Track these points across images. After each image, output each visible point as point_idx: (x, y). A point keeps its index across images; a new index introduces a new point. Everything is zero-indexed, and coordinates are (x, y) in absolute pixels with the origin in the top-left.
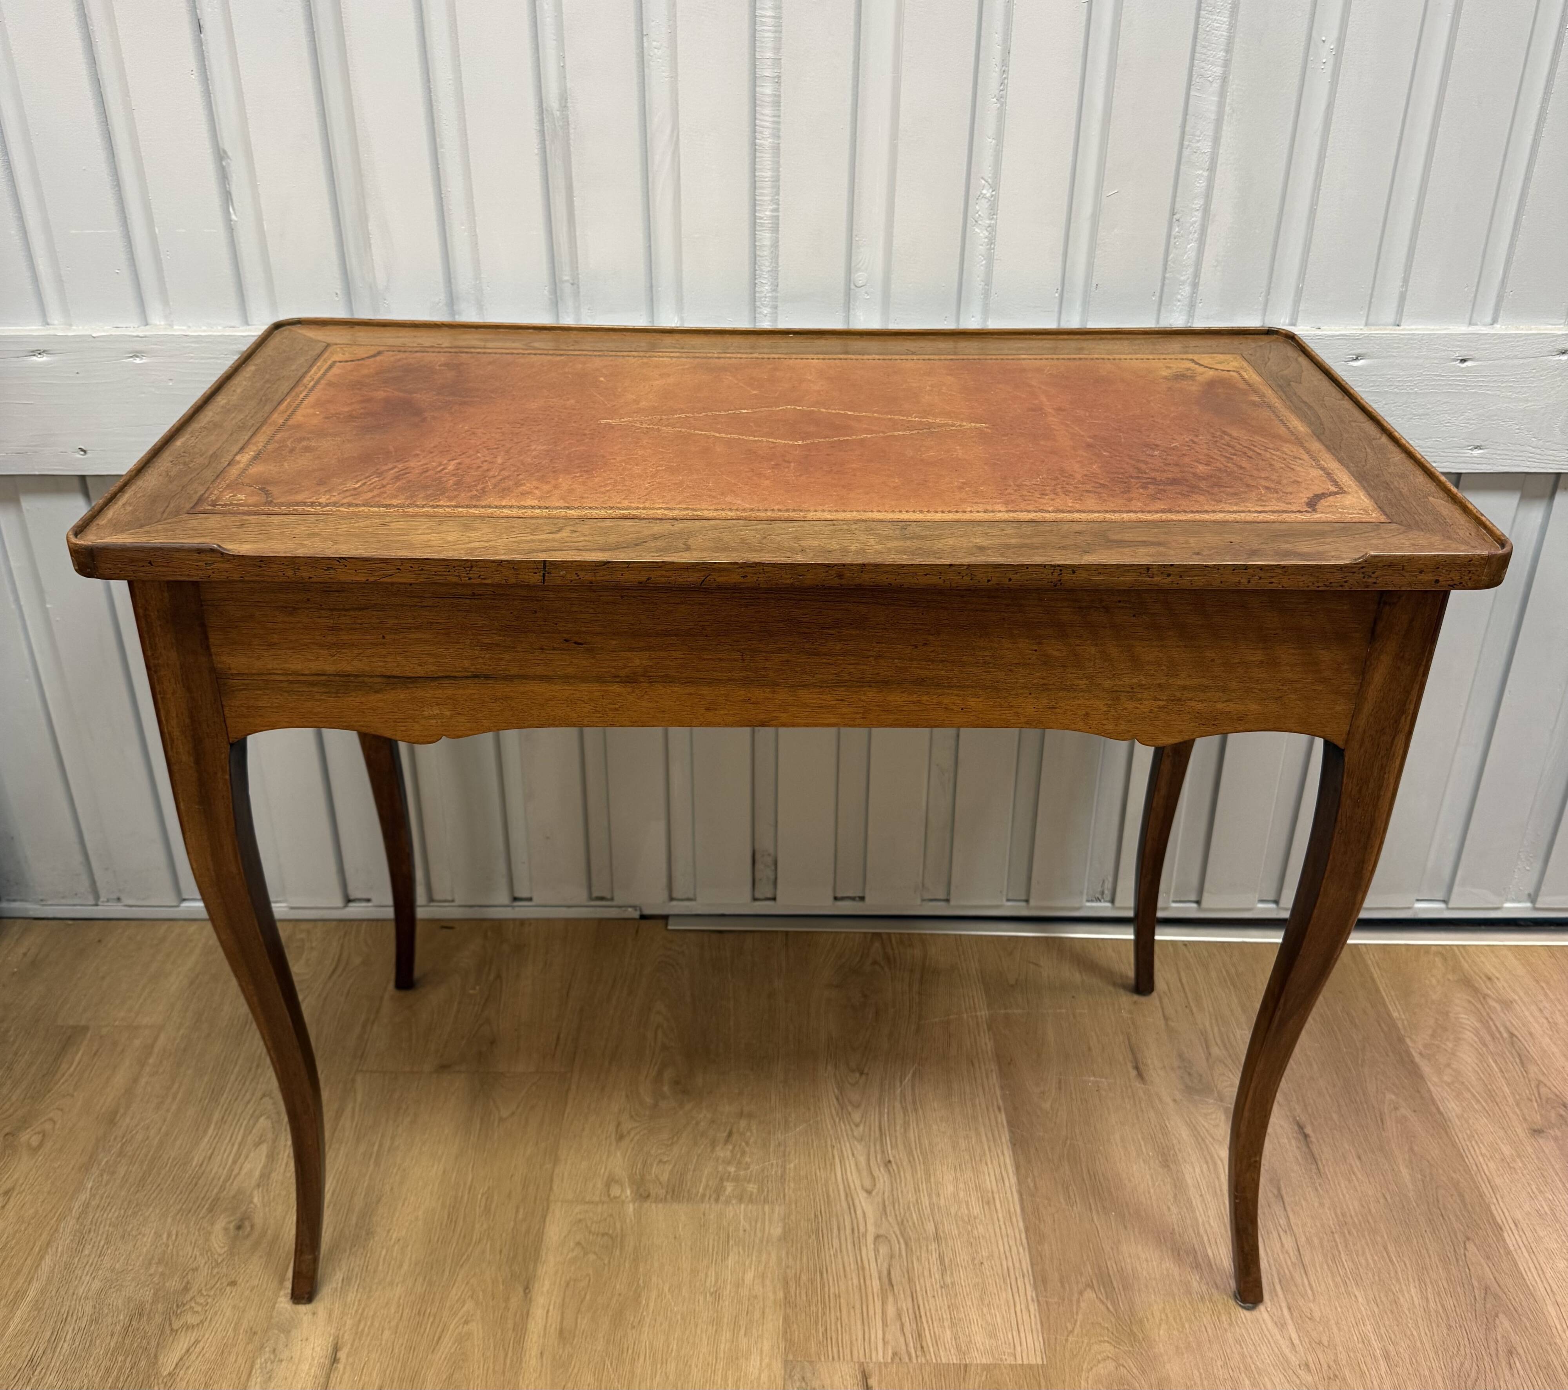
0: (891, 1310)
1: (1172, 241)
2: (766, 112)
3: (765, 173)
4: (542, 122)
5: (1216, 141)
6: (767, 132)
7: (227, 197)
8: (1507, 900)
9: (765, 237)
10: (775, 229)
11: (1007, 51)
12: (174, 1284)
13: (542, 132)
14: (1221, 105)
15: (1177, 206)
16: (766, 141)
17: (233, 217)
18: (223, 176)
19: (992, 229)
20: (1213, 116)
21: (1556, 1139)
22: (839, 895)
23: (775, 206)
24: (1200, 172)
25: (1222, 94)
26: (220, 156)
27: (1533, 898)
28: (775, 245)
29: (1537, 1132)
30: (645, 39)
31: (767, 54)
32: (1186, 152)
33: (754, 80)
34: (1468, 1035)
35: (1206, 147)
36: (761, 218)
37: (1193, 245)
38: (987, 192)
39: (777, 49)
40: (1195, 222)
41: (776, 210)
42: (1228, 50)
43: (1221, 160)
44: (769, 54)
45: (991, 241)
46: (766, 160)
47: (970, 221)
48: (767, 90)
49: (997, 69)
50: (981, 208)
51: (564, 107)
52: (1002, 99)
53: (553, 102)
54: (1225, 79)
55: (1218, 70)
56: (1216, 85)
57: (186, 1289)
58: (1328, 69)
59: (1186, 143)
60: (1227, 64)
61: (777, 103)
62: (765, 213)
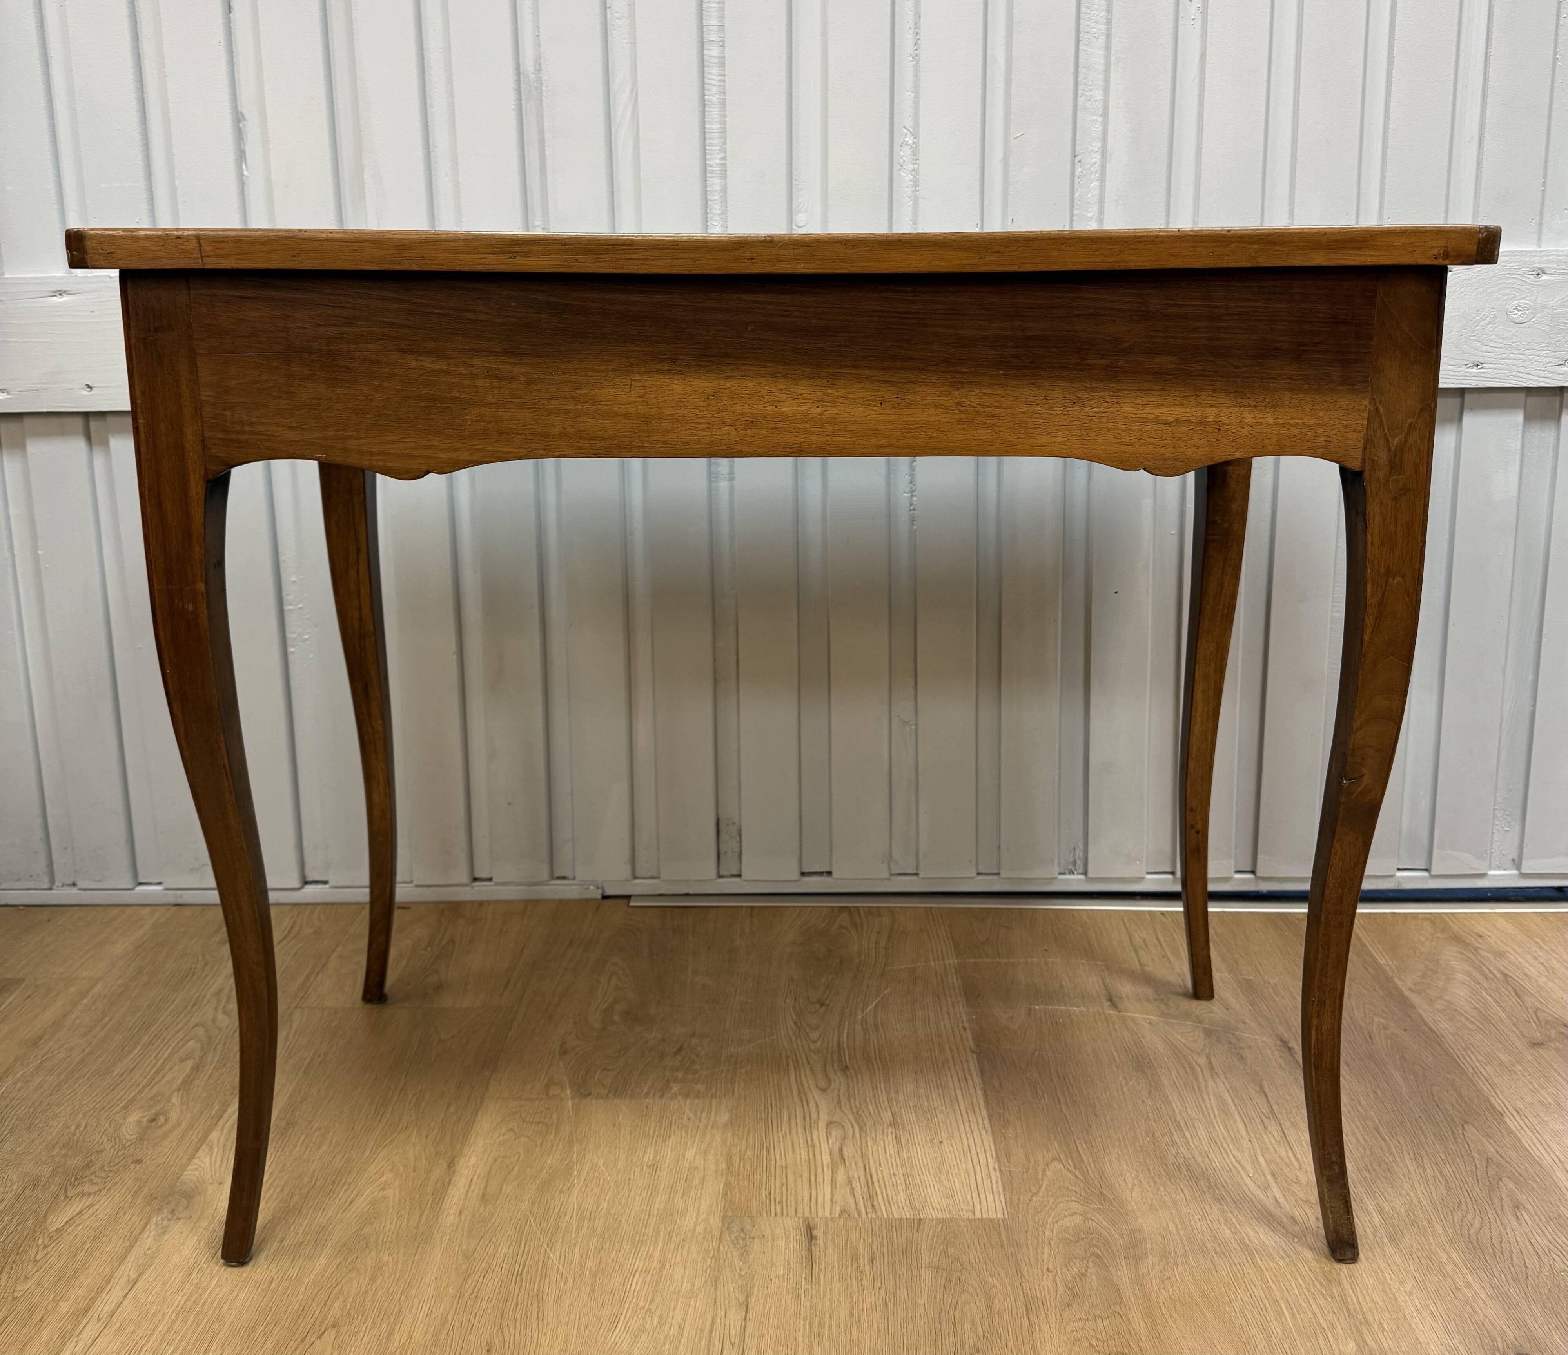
0: (841, 1177)
1: (1077, 180)
2: (713, 72)
3: (714, 126)
4: (518, 82)
5: (1106, 90)
6: (715, 89)
7: (241, 156)
8: (1490, 868)
9: (715, 183)
10: (724, 175)
11: (918, 16)
12: (76, 1162)
13: (519, 91)
14: (1108, 57)
15: (1078, 148)
16: (713, 97)
17: (245, 173)
18: (239, 136)
19: (915, 172)
20: (1102, 68)
21: (1557, 1050)
22: (805, 870)
23: (723, 155)
24: (1095, 118)
25: (1108, 48)
26: (238, 118)
27: (1517, 864)
28: (724, 190)
29: (1535, 1044)
30: (608, 11)
31: (712, 21)
32: (1081, 100)
33: (702, 44)
34: (1460, 976)
35: (1098, 94)
36: (711, 166)
37: (1095, 184)
38: (909, 140)
39: (721, 18)
40: (1095, 163)
41: (724, 158)
42: (1109, 11)
43: (1111, 104)
44: (714, 22)
45: (916, 184)
46: (713, 113)
47: (896, 167)
48: (713, 52)
49: (911, 32)
50: (905, 153)
51: (538, 70)
52: (916, 57)
53: (528, 65)
54: (1109, 36)
55: (1102, 28)
56: (1102, 41)
57: (88, 1166)
58: (1198, 23)
59: (1080, 92)
60: (1109, 22)
61: (722, 64)
62: (715, 161)
